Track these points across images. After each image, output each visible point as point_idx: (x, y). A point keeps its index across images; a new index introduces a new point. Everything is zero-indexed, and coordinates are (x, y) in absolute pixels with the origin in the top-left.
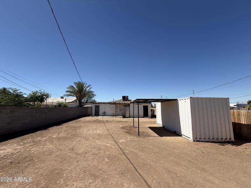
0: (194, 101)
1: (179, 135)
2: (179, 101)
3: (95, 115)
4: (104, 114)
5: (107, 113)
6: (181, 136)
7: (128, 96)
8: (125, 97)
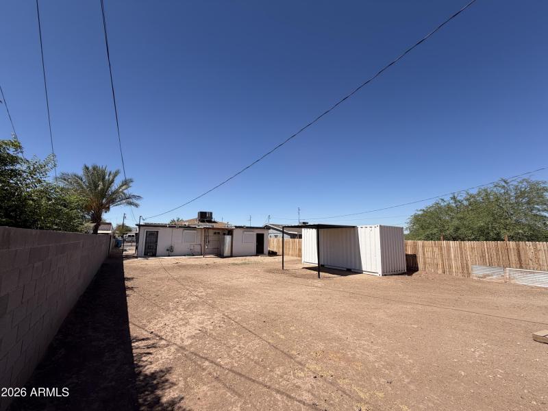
0: (385, 231)
1: (360, 271)
2: (359, 229)
3: (145, 254)
4: (170, 252)
5: (177, 249)
6: (362, 273)
7: (211, 213)
8: (205, 213)
